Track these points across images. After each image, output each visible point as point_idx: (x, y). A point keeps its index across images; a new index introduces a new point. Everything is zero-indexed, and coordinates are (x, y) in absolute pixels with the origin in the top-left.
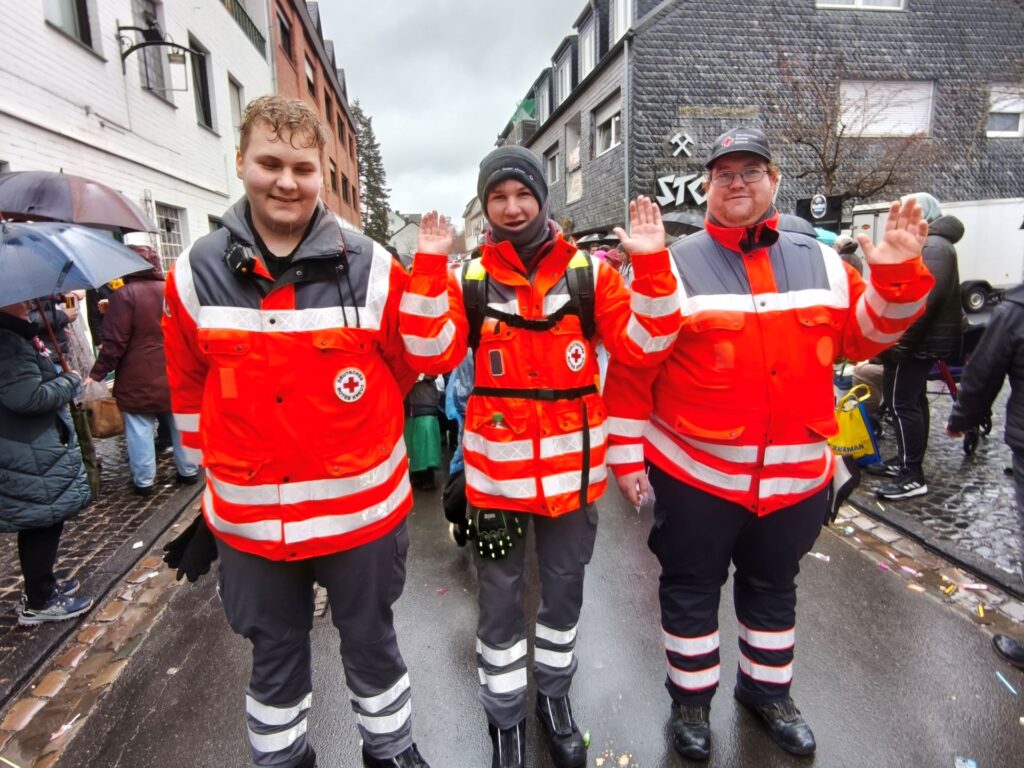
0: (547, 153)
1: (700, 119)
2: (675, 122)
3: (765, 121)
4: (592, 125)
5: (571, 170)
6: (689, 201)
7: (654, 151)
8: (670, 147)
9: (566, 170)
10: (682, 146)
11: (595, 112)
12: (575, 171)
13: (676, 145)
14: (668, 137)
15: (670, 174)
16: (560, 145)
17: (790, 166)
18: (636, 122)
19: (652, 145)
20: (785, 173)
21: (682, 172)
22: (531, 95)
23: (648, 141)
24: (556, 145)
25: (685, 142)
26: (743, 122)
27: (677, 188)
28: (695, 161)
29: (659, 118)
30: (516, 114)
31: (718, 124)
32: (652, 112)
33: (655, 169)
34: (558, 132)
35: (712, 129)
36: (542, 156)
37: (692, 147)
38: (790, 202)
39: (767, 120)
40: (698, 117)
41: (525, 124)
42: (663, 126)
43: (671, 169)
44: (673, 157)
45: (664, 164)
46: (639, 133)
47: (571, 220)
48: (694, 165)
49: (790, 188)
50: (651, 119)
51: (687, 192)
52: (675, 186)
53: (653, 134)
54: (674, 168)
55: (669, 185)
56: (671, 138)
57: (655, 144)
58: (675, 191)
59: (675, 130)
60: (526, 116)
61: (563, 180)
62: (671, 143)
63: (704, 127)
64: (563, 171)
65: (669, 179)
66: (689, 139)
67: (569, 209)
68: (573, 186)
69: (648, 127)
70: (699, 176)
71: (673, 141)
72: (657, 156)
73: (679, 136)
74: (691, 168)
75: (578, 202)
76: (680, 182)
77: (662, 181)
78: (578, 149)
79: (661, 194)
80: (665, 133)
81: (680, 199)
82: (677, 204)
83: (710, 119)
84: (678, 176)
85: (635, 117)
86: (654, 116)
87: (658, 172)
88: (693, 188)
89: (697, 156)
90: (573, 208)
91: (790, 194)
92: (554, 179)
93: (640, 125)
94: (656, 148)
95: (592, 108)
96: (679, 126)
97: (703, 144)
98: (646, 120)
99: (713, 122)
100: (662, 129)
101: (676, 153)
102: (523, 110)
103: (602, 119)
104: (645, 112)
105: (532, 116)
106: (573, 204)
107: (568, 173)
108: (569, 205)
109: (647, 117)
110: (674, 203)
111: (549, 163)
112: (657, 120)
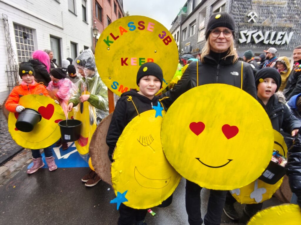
0: (190, 25)
1: (261, 6)
2: (250, 7)
3: (289, 8)
4: (211, 11)
5: (200, 29)
6: (253, 42)
7: (240, 20)
8: (247, 18)
9: (198, 30)
10: (252, 18)
11: (213, 6)
12: (202, 30)
13: (250, 17)
14: (246, 14)
15: (245, 30)
16: (196, 20)
17: (297, 28)
18: (233, 6)
19: (239, 17)
20: (294, 31)
21: (250, 29)
22: (186, 5)
23: (238, 15)
24: (195, 21)
25: (254, 16)
26: (280, 8)
27: (248, 36)
28: (257, 25)
29: (243, 5)
30: (179, 13)
31: (268, 9)
32: (241, 2)
33: (239, 27)
34: (196, 16)
35: (266, 11)
36: (189, 26)
37: (256, 18)
38: (294, 44)
39: (290, 8)
40: (260, 5)
41: (183, 15)
42: (245, 8)
43: (246, 28)
44: (248, 22)
45: (243, 25)
46: (234, 11)
47: (199, 48)
48: (256, 26)
49: (295, 38)
50: (240, 5)
51: (252, 38)
52: (247, 35)
53: (240, 12)
54: (247, 27)
55: (245, 34)
56: (248, 14)
57: (241, 17)
58: (247, 37)
59: (250, 11)
60: (183, 13)
61: (197, 34)
62: (247, 16)
63: (262, 10)
64: (197, 30)
65: (245, 32)
66: (256, 15)
67: (198, 44)
68: (200, 35)
69: (238, 9)
70: (258, 31)
71: (249, 15)
72: (241, 22)
73: (251, 13)
74: (255, 28)
75: (202, 41)
76: (249, 33)
77: (242, 33)
78: (204, 21)
79: (240, 37)
80: (245, 12)
81: (249, 40)
82: (247, 42)
83: (265, 6)
84: (249, 31)
85: (233, 4)
86: (241, 4)
87: (240, 29)
88: (255, 36)
89: (258, 23)
90: (200, 44)
91: (295, 41)
92: (193, 34)
93: (235, 8)
94: (241, 18)
95: (212, 4)
96: (251, 9)
97: (261, 17)
98: (237, 6)
99: (267, 8)
100: (244, 10)
101: (249, 21)
102: (182, 11)
103: (216, 8)
104: (238, 2)
105: (185, 13)
106: (200, 42)
107: (199, 31)
108: (199, 43)
109: (238, 4)
110: (246, 42)
111: (191, 29)
112: (242, 6)
